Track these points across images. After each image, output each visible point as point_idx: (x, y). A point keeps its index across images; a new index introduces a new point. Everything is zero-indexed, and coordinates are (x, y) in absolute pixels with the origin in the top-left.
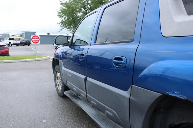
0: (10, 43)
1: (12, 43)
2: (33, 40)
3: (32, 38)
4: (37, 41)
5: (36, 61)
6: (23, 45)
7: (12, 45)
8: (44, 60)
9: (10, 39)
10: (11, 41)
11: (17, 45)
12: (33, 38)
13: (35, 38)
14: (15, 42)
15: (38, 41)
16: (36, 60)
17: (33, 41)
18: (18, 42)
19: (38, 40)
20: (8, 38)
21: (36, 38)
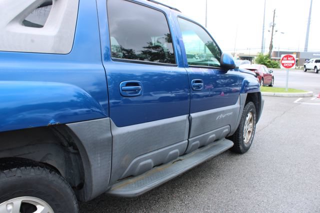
1: (318, 68)
2: (283, 62)
3: (283, 59)
4: (291, 65)
5: (274, 96)
8: (290, 97)
9: (317, 61)
10: (318, 64)
12: (285, 58)
13: (287, 60)
15: (293, 64)
16: (274, 94)
17: (283, 64)
19: (293, 62)
21: (289, 58)
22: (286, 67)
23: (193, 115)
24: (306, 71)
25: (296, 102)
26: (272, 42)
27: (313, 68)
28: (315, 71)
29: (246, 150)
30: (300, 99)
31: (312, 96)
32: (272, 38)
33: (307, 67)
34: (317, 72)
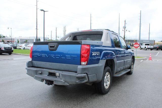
0: (145, 47)
1: (147, 48)
6: (156, 49)
7: (146, 49)
9: (146, 45)
10: (146, 46)
11: (151, 49)
12: (135, 44)
14: (149, 47)
15: (138, 47)
18: (152, 47)
19: (138, 45)
20: (145, 44)
21: (137, 44)
22: (135, 48)
23: (125, 60)
24: (141, 49)
25: (141, 61)
26: (124, 35)
27: (144, 48)
28: (145, 49)
29: (132, 73)
30: (142, 60)
31: (146, 59)
32: (125, 34)
33: (142, 47)
34: (146, 50)
